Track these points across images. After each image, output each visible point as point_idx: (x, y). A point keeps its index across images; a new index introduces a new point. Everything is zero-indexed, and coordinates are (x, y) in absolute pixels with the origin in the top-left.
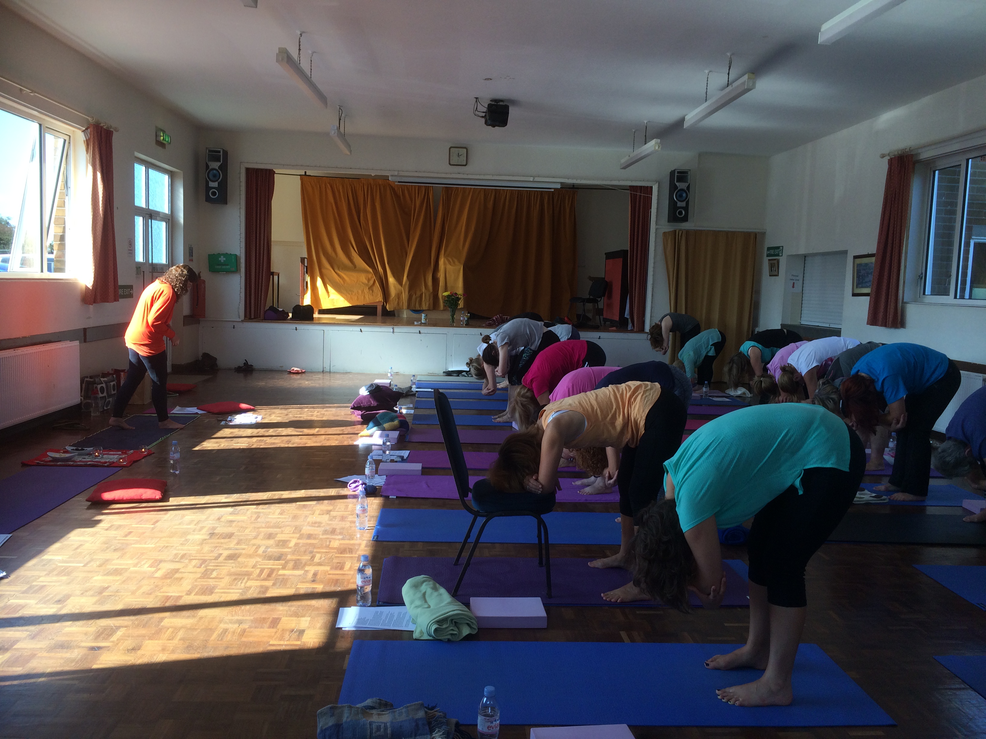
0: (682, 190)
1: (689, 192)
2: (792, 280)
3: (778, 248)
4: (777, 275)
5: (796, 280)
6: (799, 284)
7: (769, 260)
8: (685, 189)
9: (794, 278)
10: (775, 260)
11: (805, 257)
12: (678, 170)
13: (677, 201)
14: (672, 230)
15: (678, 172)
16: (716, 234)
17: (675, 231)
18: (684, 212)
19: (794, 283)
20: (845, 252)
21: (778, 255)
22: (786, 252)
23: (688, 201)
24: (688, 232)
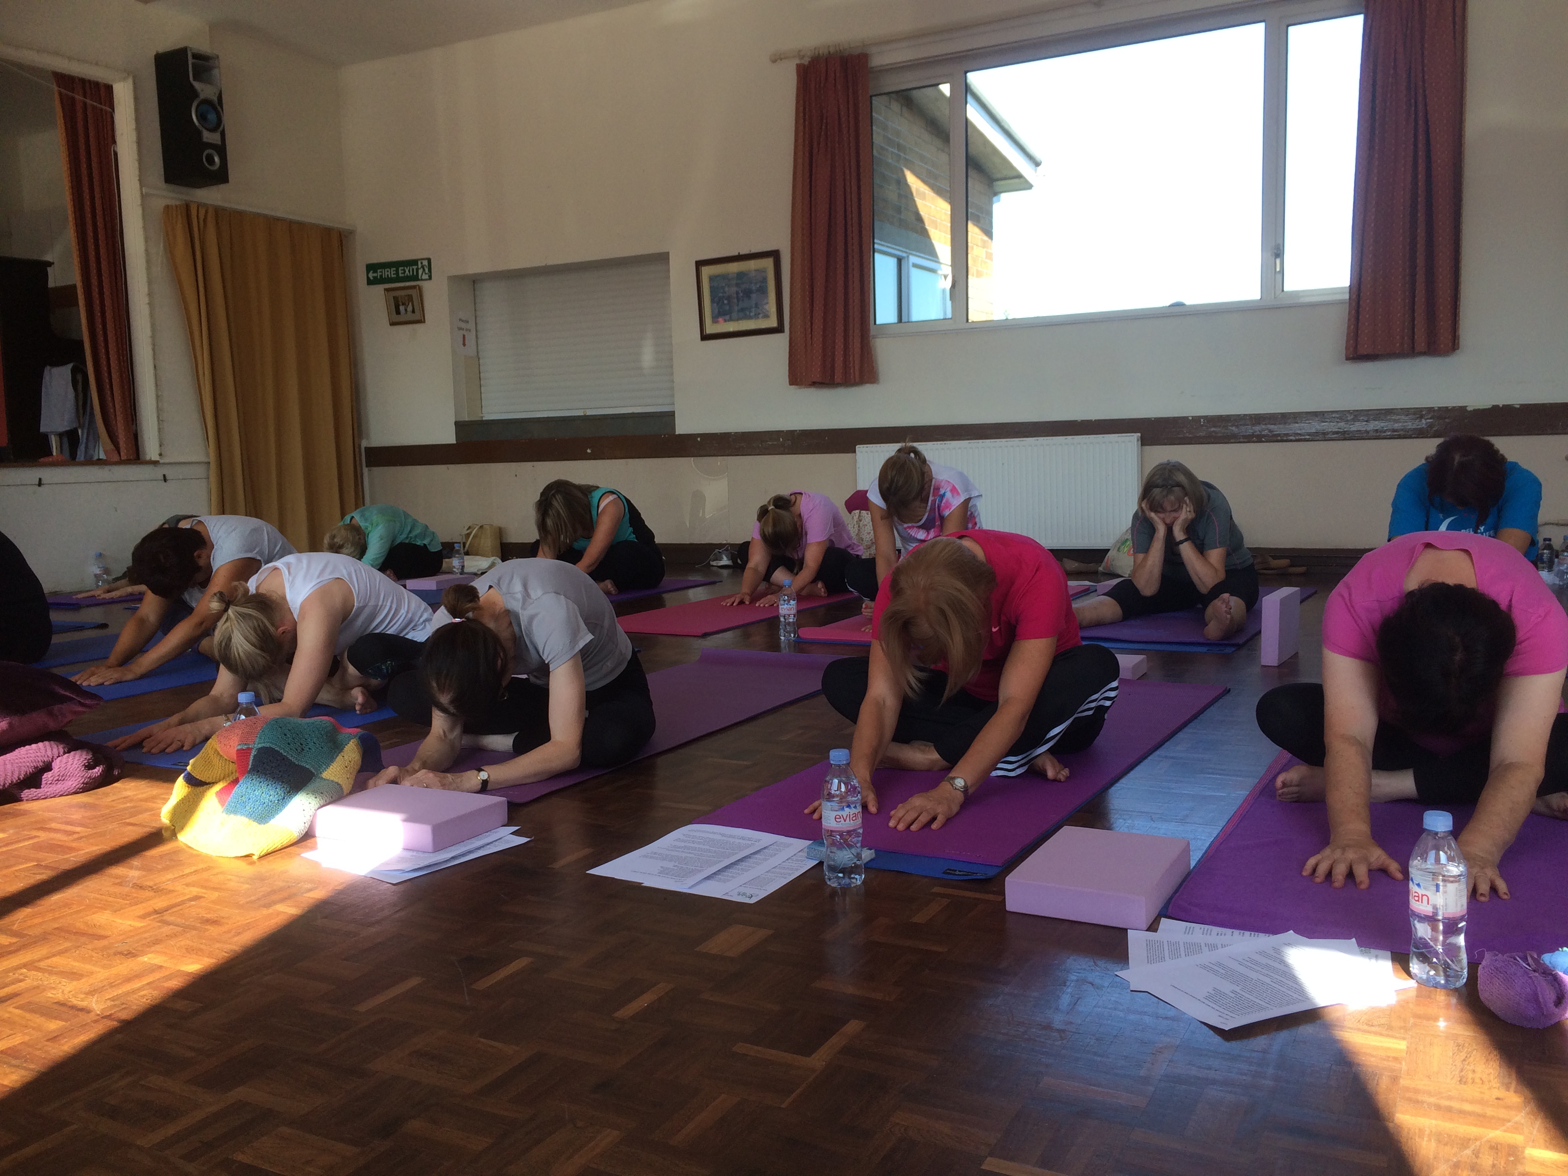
0: (207, 102)
1: (223, 110)
2: (460, 329)
3: (414, 262)
4: (421, 321)
5: (467, 330)
6: (471, 338)
7: (386, 290)
8: (215, 99)
9: (463, 325)
10: (414, 287)
11: (474, 282)
12: (195, 51)
13: (201, 128)
14: (178, 203)
15: (196, 56)
16: (271, 222)
17: (187, 207)
18: (217, 159)
19: (464, 336)
20: (663, 258)
21: (416, 278)
22: (442, 269)
23: (224, 130)
24: (219, 212)
